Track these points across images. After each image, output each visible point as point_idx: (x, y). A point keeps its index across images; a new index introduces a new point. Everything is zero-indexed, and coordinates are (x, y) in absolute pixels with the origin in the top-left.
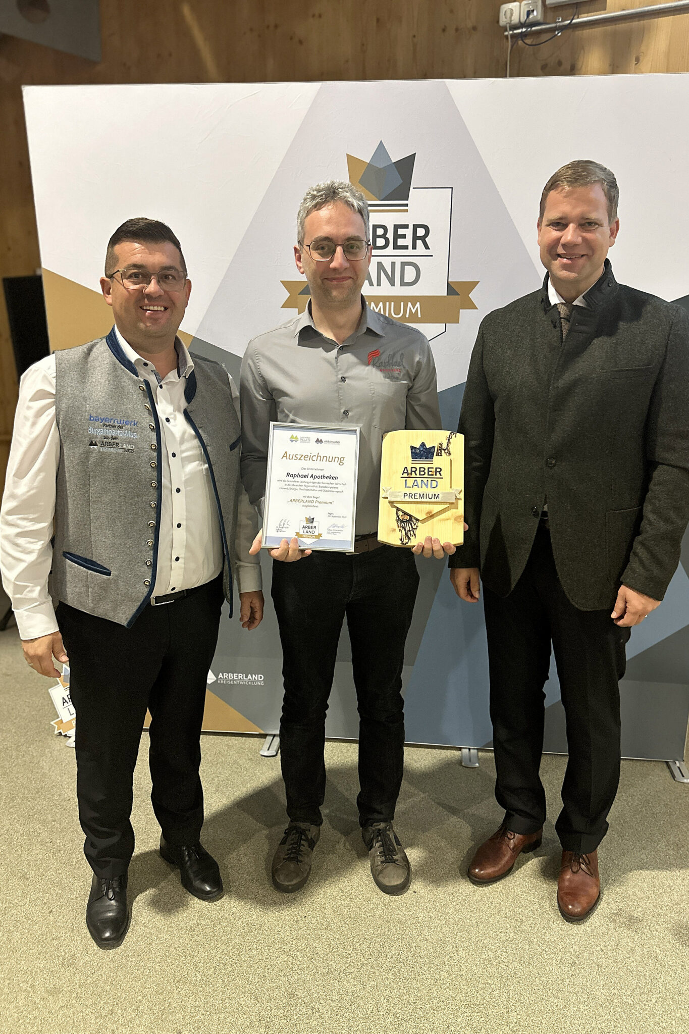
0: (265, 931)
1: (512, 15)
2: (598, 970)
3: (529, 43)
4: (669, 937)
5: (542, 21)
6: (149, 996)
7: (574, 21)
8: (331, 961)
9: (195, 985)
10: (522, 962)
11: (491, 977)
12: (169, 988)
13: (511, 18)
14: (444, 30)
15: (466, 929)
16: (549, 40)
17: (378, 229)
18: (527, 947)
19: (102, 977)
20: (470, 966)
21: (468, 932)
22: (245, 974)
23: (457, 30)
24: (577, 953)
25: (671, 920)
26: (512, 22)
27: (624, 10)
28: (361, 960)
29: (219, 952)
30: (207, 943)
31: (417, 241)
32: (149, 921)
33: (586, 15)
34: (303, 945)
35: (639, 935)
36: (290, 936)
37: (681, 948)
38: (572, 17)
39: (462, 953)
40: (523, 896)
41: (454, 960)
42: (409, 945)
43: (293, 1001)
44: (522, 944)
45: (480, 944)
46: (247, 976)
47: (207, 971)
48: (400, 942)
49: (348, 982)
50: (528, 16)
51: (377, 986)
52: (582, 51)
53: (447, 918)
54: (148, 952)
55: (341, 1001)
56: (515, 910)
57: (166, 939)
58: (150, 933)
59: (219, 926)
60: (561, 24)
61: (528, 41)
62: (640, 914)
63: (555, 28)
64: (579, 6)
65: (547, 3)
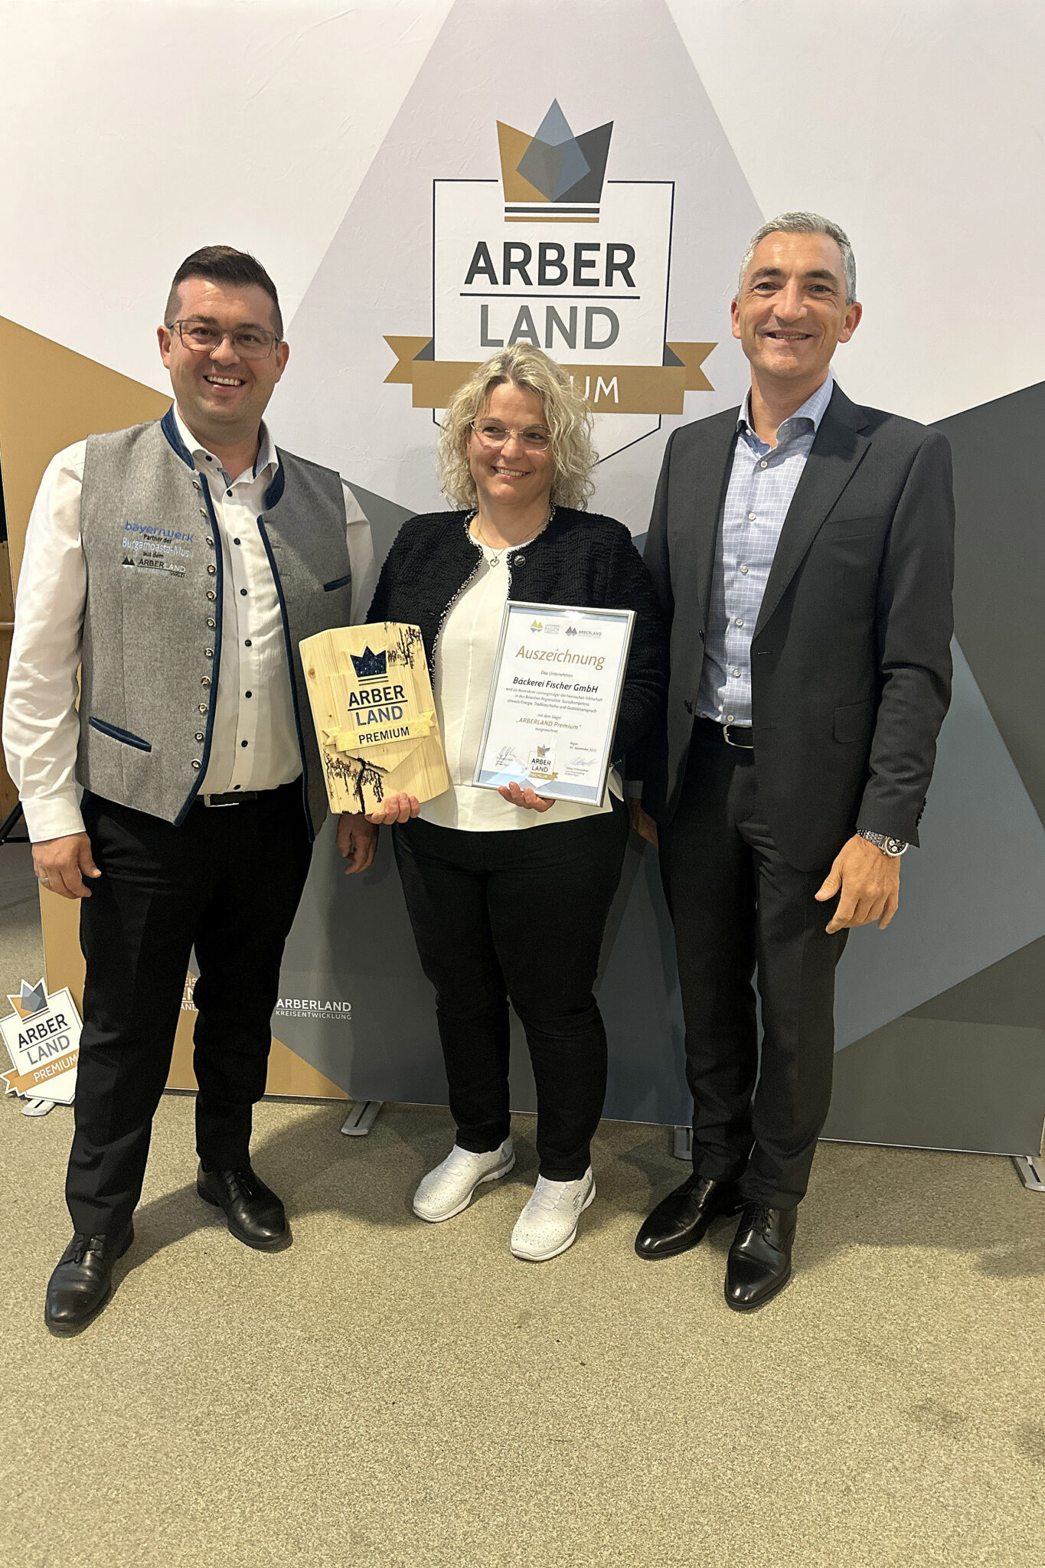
0: (323, 1427)
2: (889, 1502)
4: (1010, 1446)
6: (111, 1535)
8: (432, 1480)
9: (193, 1518)
10: (759, 1486)
11: (704, 1512)
12: (148, 1522)
15: (666, 1429)
18: (768, 1461)
19: (34, 1502)
20: (670, 1491)
21: (669, 1434)
22: (282, 1501)
24: (854, 1473)
25: (1015, 1419)
28: (482, 1478)
29: (240, 1462)
30: (222, 1446)
32: (127, 1406)
34: (386, 1451)
35: (960, 1443)
36: (365, 1436)
37: (1030, 1466)
39: (657, 1470)
40: (765, 1375)
41: (642, 1481)
42: (567, 1455)
43: (360, 1549)
44: (761, 1455)
45: (689, 1455)
46: (285, 1503)
47: (217, 1493)
48: (552, 1449)
49: (458, 1516)
51: (507, 1524)
53: (635, 1409)
54: (118, 1460)
55: (444, 1550)
56: (752, 1398)
57: (152, 1437)
58: (126, 1428)
59: (245, 1417)
62: (961, 1408)
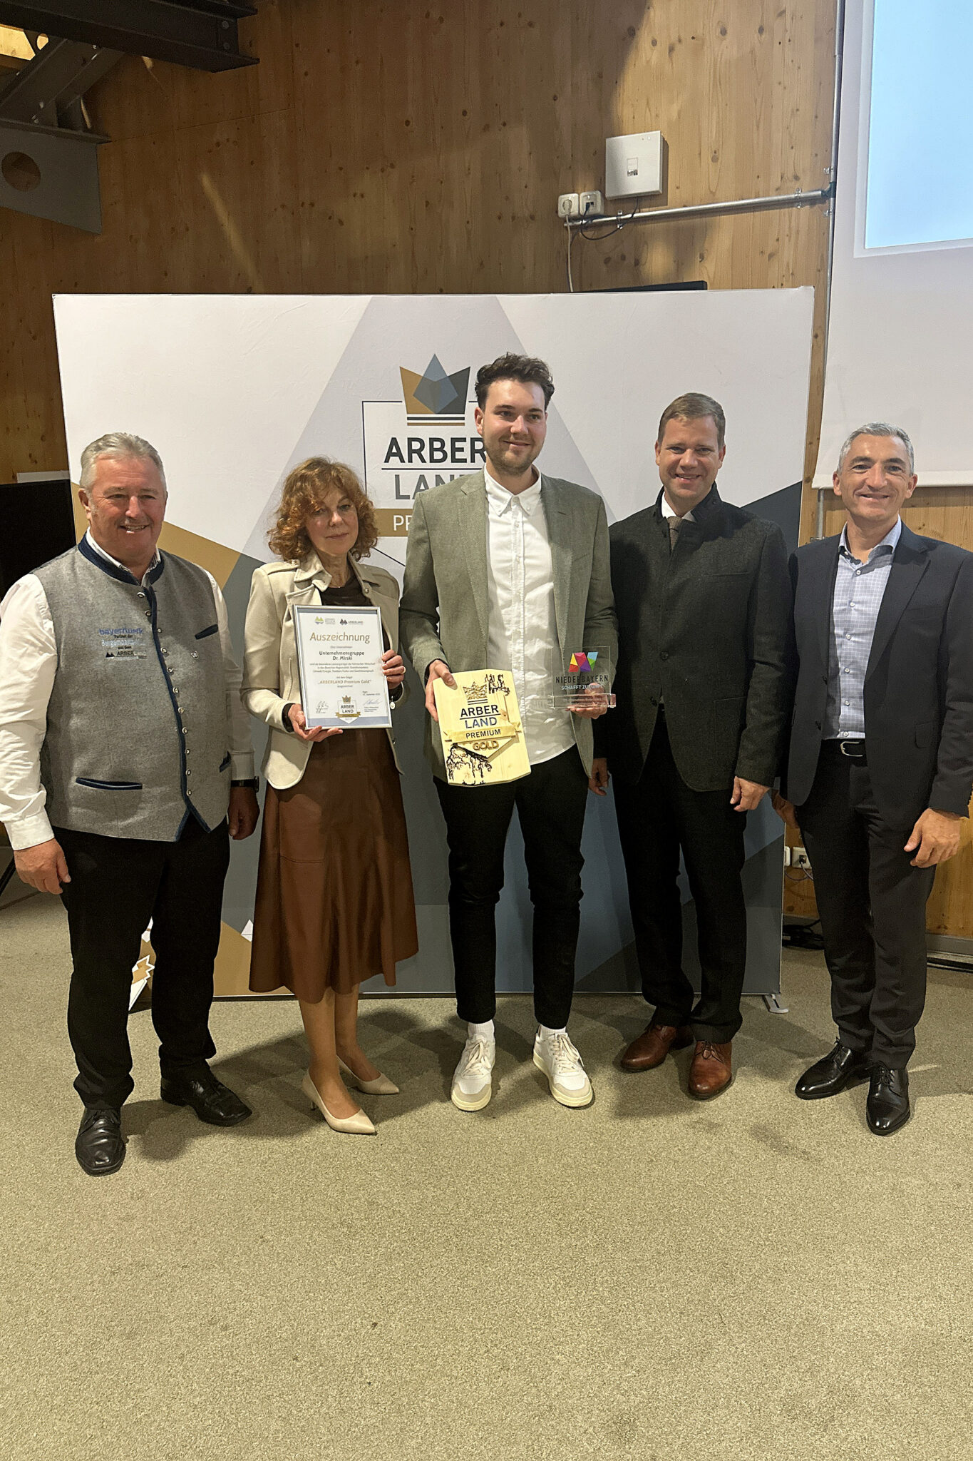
1: (570, 206)
3: (590, 237)
5: (602, 213)
7: (635, 215)
13: (570, 209)
14: (500, 218)
17: (435, 443)
23: (513, 218)
26: (572, 214)
27: (685, 206)
31: (476, 454)
33: (647, 209)
38: (633, 211)
50: (587, 208)
52: (646, 246)
60: (622, 217)
61: (589, 234)
63: (615, 222)
64: (640, 200)
65: (607, 196)
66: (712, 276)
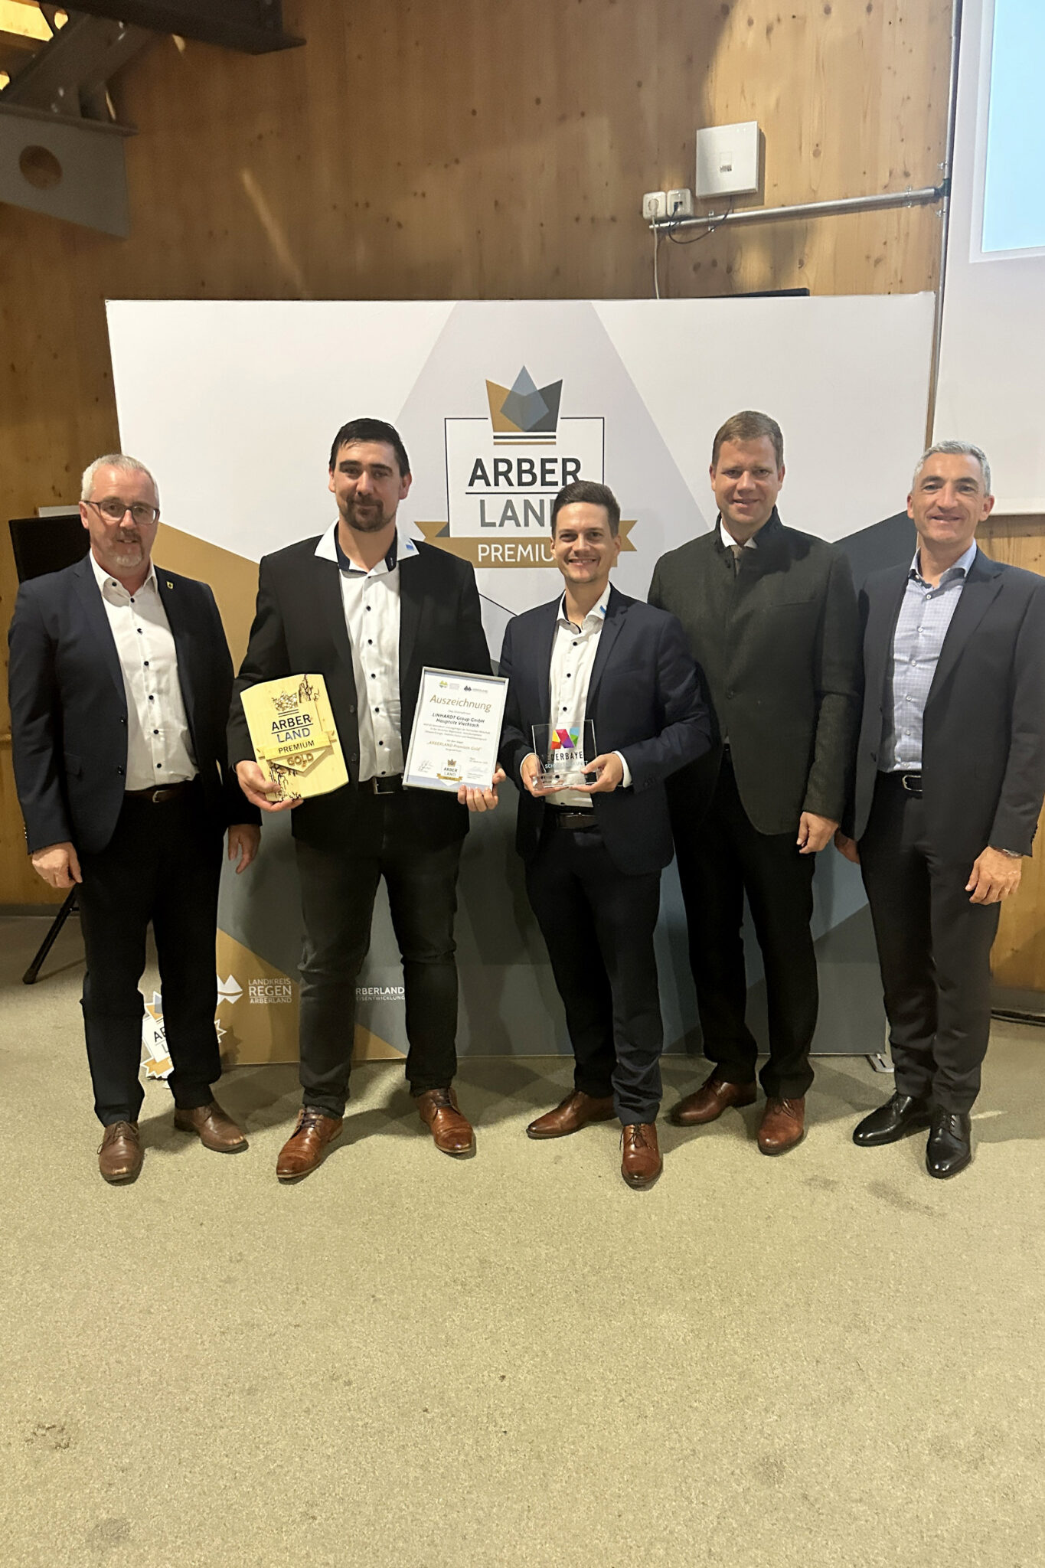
1: (657, 207)
3: (677, 240)
4: (865, 1193)
5: (692, 214)
7: (729, 216)
13: (656, 211)
14: (577, 220)
16: (701, 237)
17: (523, 464)
23: (593, 220)
25: (868, 1180)
26: (658, 215)
27: (783, 206)
33: (741, 209)
35: (835, 1193)
38: (725, 212)
50: (676, 209)
52: (739, 251)
60: (713, 219)
61: (679, 237)
62: (835, 1178)
63: (707, 224)
64: (733, 199)
65: (698, 193)
66: (812, 282)
